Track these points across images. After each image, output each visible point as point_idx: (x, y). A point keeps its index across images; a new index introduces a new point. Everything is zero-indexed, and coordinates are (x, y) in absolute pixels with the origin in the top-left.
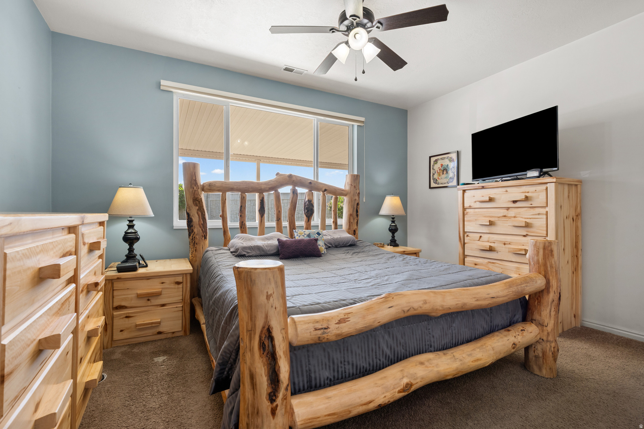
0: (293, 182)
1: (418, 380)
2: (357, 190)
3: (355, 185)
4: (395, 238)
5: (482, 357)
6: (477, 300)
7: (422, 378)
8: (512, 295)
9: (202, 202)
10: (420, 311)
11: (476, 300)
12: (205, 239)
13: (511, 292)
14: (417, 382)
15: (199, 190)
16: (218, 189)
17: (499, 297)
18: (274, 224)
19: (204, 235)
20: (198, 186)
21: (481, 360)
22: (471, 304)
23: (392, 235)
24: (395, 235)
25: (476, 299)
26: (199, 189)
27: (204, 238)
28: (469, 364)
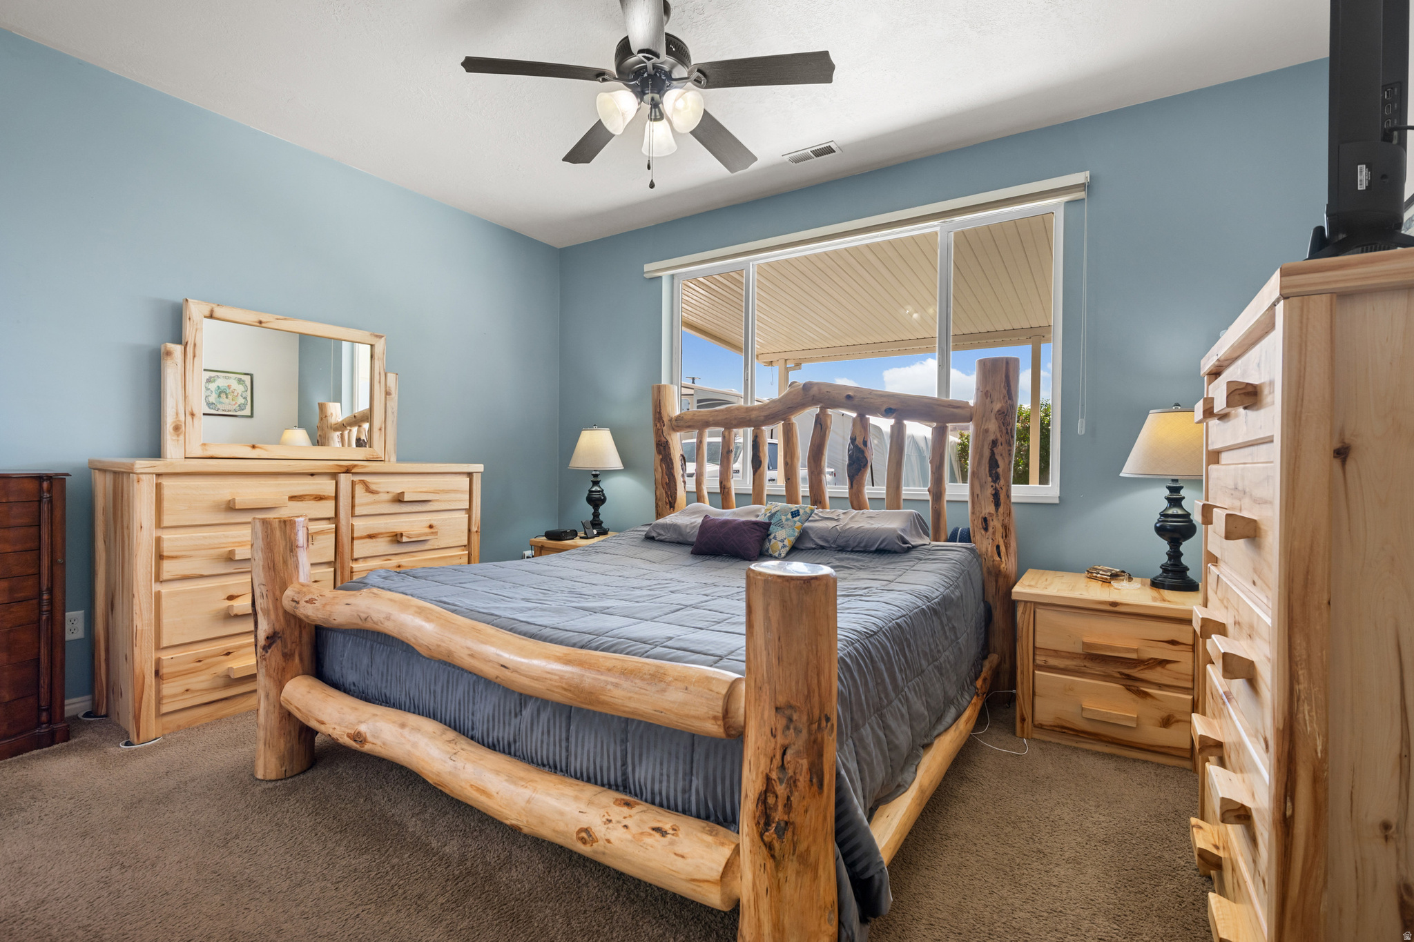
0: (813, 399)
1: (378, 742)
2: (994, 403)
3: (988, 388)
4: (1184, 560)
5: (495, 794)
6: (471, 656)
7: (384, 744)
8: (557, 684)
9: (670, 448)
10: (380, 628)
11: (469, 655)
12: (671, 507)
13: (557, 678)
14: (374, 742)
15: (665, 428)
16: (687, 424)
17: (521, 674)
18: (844, 490)
19: (670, 502)
20: (663, 422)
21: (490, 798)
22: (460, 657)
23: (1168, 548)
24: (1182, 549)
25: (470, 653)
26: (664, 426)
27: (668, 506)
28: (463, 784)
